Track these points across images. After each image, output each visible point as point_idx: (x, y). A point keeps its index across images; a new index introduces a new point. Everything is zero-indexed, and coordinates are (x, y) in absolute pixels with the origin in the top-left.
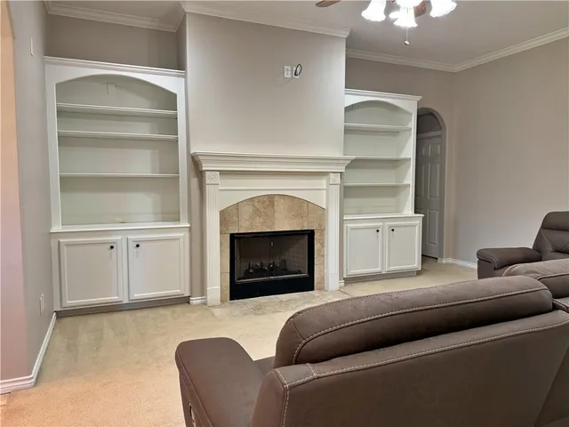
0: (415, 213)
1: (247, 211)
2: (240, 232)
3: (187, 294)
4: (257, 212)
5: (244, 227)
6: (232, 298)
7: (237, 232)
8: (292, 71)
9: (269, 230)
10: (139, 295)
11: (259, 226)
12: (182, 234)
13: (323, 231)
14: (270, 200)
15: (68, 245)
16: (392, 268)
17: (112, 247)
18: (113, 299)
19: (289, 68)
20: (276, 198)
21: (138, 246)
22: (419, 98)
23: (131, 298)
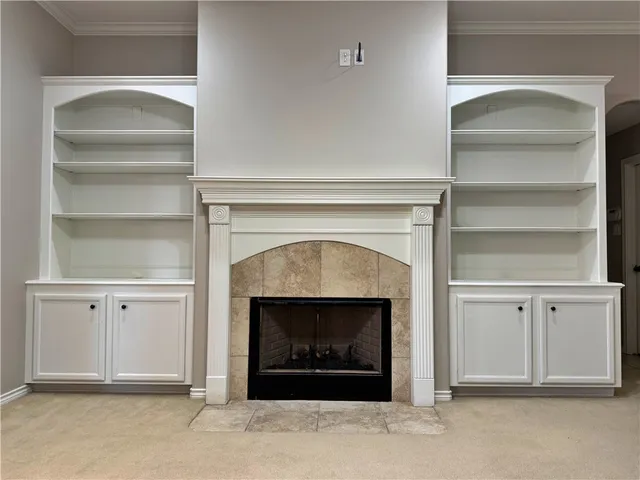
0: (610, 280)
1: (277, 264)
2: (266, 296)
3: (188, 382)
4: (292, 266)
5: (272, 288)
6: (251, 397)
7: (260, 295)
8: (352, 55)
9: (311, 296)
10: (124, 375)
11: (295, 288)
12: (183, 295)
13: (406, 302)
14: (315, 249)
15: (45, 300)
16: (553, 378)
17: (93, 307)
18: (92, 376)
19: (348, 51)
20: (324, 246)
21: (124, 307)
22: (607, 79)
23: (115, 378)
